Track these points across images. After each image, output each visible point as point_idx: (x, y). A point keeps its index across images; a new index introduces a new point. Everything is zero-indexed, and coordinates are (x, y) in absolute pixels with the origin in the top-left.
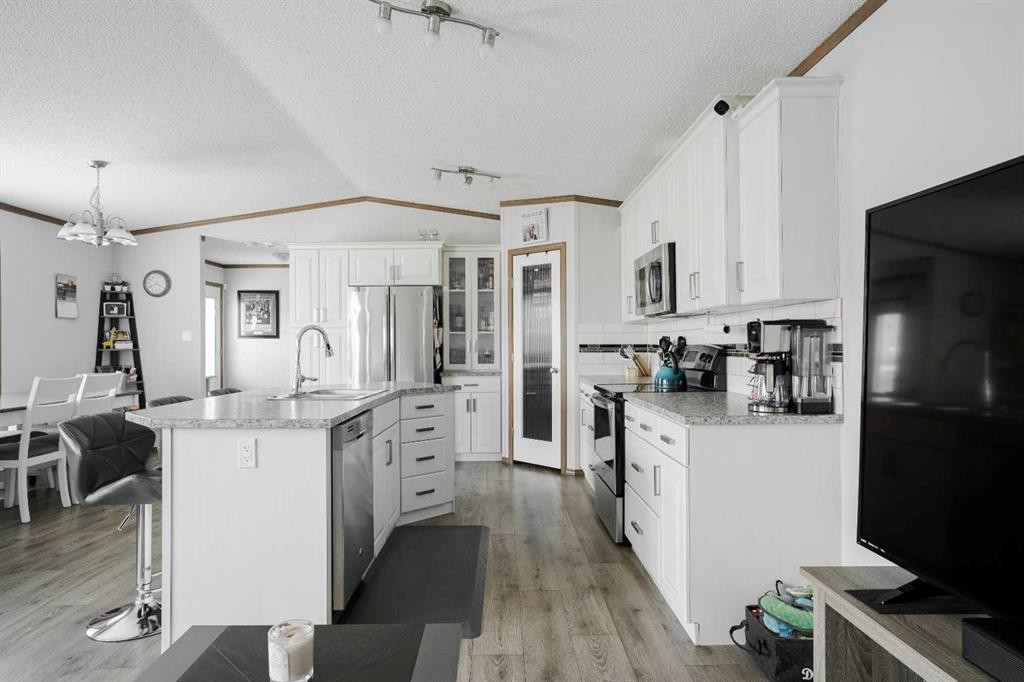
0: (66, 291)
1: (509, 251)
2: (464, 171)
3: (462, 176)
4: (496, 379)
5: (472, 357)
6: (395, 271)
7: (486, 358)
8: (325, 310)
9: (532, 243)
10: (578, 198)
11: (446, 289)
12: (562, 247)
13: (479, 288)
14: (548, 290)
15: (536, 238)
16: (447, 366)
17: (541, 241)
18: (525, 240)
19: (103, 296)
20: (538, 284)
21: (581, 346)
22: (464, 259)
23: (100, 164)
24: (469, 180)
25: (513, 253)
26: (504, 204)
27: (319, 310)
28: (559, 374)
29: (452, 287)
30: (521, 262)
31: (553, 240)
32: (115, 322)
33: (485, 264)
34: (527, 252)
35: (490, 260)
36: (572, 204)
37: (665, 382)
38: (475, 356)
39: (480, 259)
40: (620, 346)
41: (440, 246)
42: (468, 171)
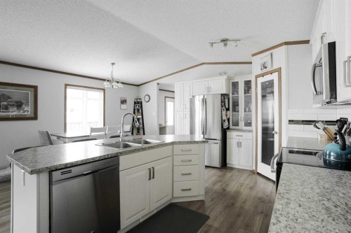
0: (124, 102)
1: (255, 76)
3: (222, 44)
4: (250, 134)
5: (242, 124)
6: (209, 89)
7: (248, 124)
9: (265, 70)
10: (287, 43)
11: (231, 95)
12: (279, 70)
13: (245, 93)
14: (273, 92)
15: (266, 68)
16: (231, 127)
17: (269, 69)
18: (262, 70)
19: (135, 103)
20: (269, 90)
21: (290, 121)
22: (238, 82)
23: (113, 64)
24: (225, 45)
25: (257, 77)
26: (253, 55)
27: (183, 105)
28: (278, 135)
29: (233, 94)
30: (261, 80)
31: (275, 68)
32: (138, 110)
33: (248, 84)
34: (263, 75)
35: (249, 81)
36: (284, 47)
38: (243, 123)
39: (245, 81)
40: (314, 121)
41: (226, 77)
42: (224, 41)
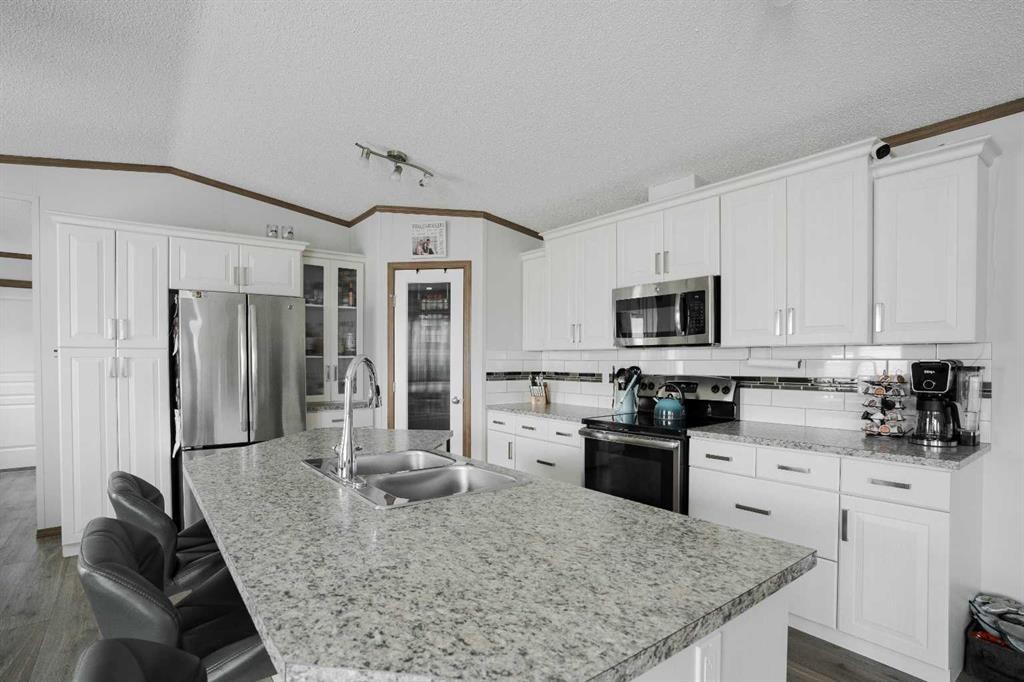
1: (389, 264)
2: (394, 157)
3: (391, 165)
6: (240, 274)
8: (127, 323)
9: (427, 257)
10: (488, 216)
12: (466, 266)
13: (339, 304)
14: (446, 312)
15: (431, 252)
17: (439, 256)
18: (415, 253)
20: (429, 305)
21: (488, 374)
22: (322, 268)
24: (398, 169)
25: (393, 268)
27: (116, 323)
28: (460, 405)
29: (307, 302)
30: (407, 278)
31: (454, 257)
33: (347, 276)
34: (417, 267)
35: (353, 273)
36: (481, 220)
37: (669, 413)
38: (335, 385)
39: (340, 270)
41: (303, 248)
42: (398, 159)
